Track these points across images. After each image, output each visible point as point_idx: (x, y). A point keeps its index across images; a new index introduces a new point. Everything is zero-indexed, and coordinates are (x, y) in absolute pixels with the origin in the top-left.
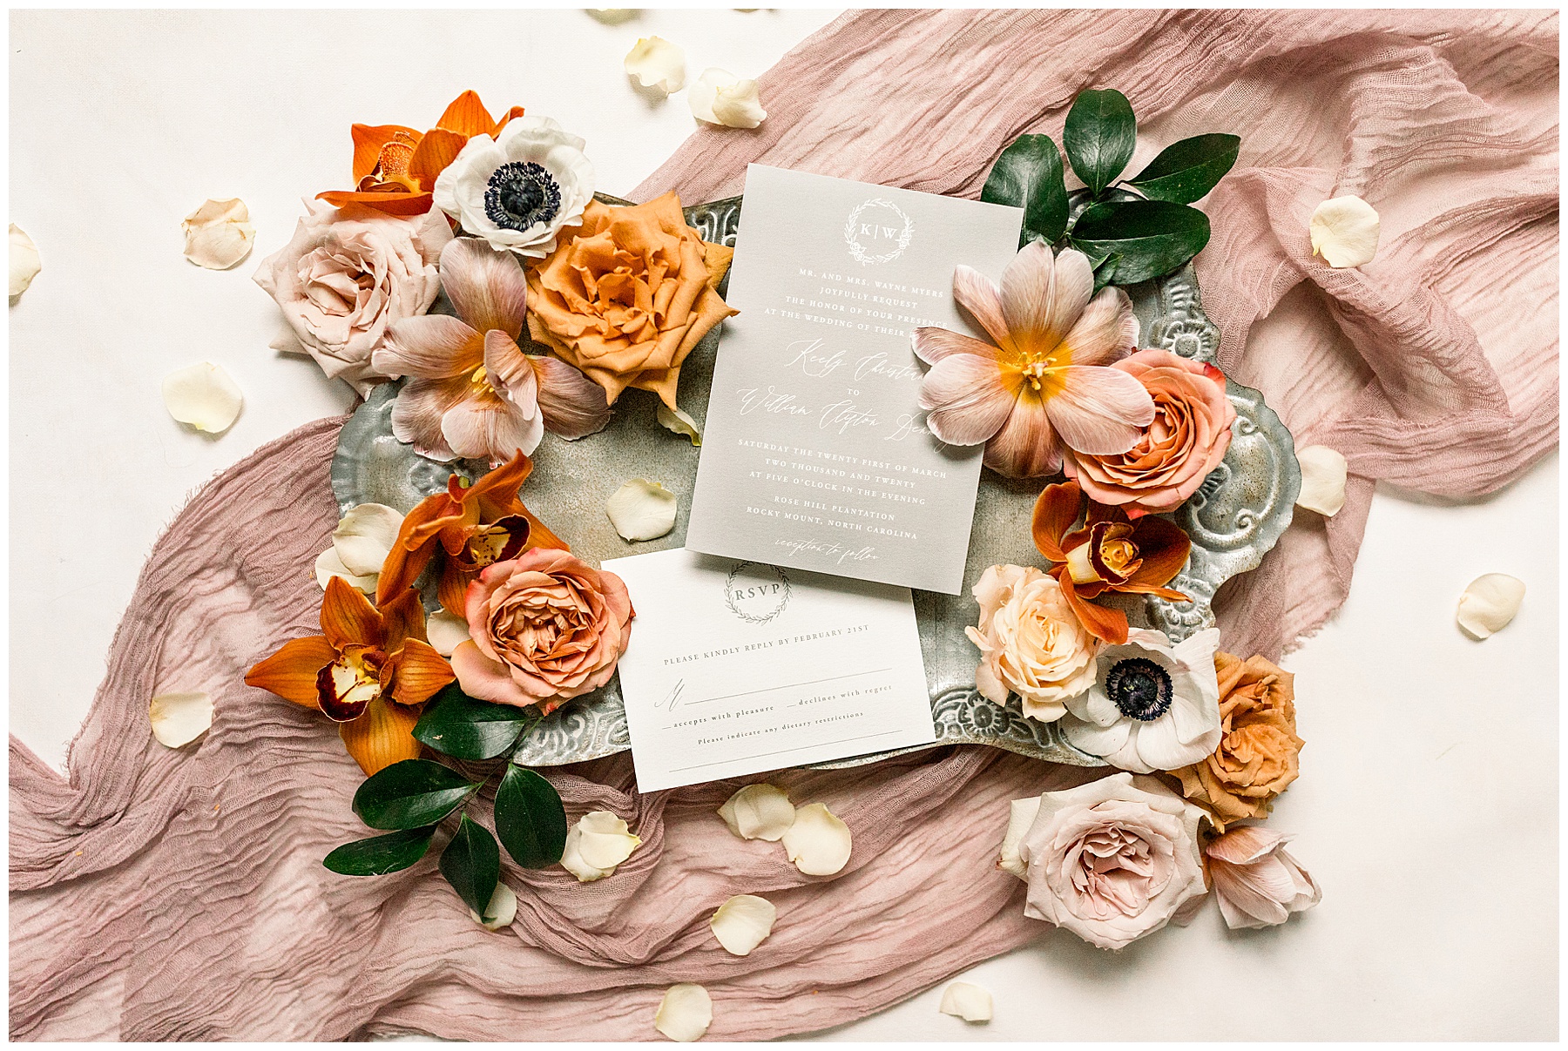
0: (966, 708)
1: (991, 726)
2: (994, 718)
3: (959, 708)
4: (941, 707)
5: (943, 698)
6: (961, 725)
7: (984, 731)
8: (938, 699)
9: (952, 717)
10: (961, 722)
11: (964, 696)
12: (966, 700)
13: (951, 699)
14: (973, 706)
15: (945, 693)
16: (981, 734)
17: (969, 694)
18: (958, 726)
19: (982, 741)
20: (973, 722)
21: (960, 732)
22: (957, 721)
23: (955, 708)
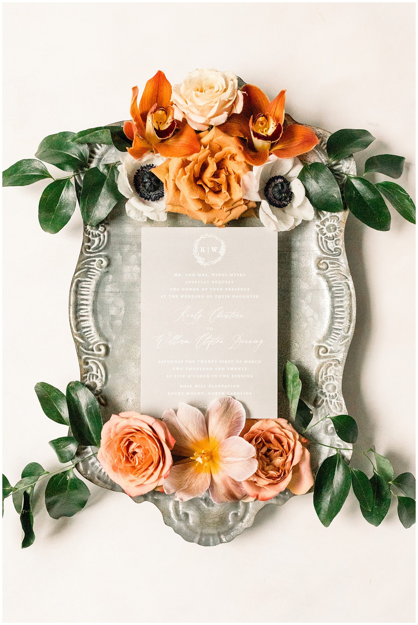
0: (327, 237)
1: (336, 224)
2: (332, 223)
3: (326, 240)
4: (326, 249)
5: (322, 248)
6: (335, 239)
7: (338, 228)
8: (322, 250)
9: (331, 244)
10: (333, 239)
11: (321, 238)
12: (323, 237)
13: (322, 244)
14: (326, 234)
15: (320, 247)
16: (339, 229)
17: (320, 236)
18: (336, 241)
19: (343, 229)
20: (334, 233)
21: (339, 240)
22: (333, 241)
23: (327, 242)
